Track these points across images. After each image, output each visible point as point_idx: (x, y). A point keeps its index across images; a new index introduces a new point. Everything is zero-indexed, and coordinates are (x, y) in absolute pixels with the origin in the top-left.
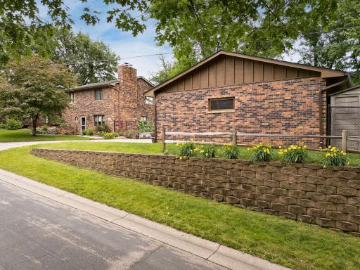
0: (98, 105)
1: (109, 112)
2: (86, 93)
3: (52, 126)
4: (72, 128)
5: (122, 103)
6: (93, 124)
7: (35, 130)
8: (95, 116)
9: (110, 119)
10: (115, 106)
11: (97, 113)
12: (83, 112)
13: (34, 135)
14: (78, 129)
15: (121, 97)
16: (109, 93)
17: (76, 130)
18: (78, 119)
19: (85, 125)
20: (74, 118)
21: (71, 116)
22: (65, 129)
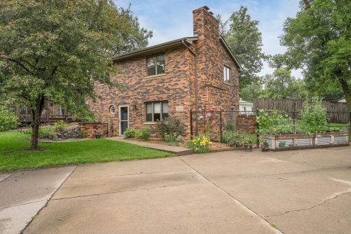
0: (154, 83)
1: (179, 95)
2: (128, 64)
3: (70, 121)
4: (105, 125)
5: (204, 77)
6: (144, 118)
7: (36, 135)
8: (147, 103)
9: (180, 108)
10: (191, 83)
11: (151, 99)
12: (124, 98)
13: (35, 147)
14: (115, 127)
15: (201, 66)
16: (178, 59)
17: (112, 128)
18: (114, 110)
19: (128, 120)
20: (107, 109)
21: (102, 105)
22: (95, 127)
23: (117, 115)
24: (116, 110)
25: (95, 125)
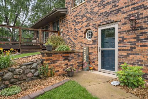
14: (92, 57)
17: (88, 58)
18: (90, 35)
19: (116, 49)
20: (81, 34)
21: (76, 30)
22: (66, 58)
23: (95, 42)
24: (94, 34)
25: (67, 55)
